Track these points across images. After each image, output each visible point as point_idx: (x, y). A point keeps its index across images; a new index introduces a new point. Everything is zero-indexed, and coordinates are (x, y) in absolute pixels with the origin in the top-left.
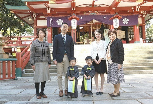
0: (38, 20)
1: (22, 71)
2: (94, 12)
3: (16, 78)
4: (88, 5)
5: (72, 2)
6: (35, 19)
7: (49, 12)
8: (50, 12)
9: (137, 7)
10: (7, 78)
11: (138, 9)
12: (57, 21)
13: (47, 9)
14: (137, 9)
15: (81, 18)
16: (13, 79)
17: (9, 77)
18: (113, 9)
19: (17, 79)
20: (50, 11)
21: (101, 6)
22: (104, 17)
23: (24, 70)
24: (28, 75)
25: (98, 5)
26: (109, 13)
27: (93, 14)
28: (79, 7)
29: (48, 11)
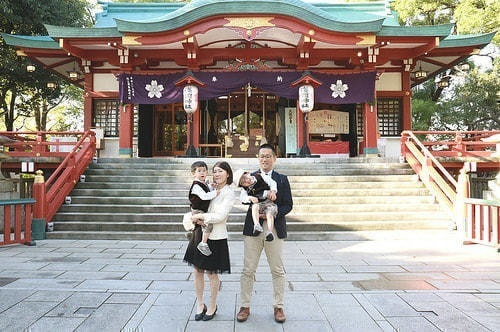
0: (95, 75)
1: (47, 226)
2: (251, 63)
3: (32, 242)
4: (233, 43)
5: (185, 41)
6: (87, 70)
7: (124, 60)
8: (126, 62)
9: (370, 52)
10: (14, 242)
11: (375, 57)
12: (148, 87)
13: (120, 52)
14: (370, 57)
15: (214, 79)
16: (27, 244)
17: (17, 239)
18: (302, 56)
19: (35, 244)
20: (126, 58)
21: (271, 44)
22: (279, 79)
23: (52, 224)
24: (61, 235)
25: (262, 43)
26: (294, 67)
27: (248, 67)
28: (209, 47)
29: (122, 58)
